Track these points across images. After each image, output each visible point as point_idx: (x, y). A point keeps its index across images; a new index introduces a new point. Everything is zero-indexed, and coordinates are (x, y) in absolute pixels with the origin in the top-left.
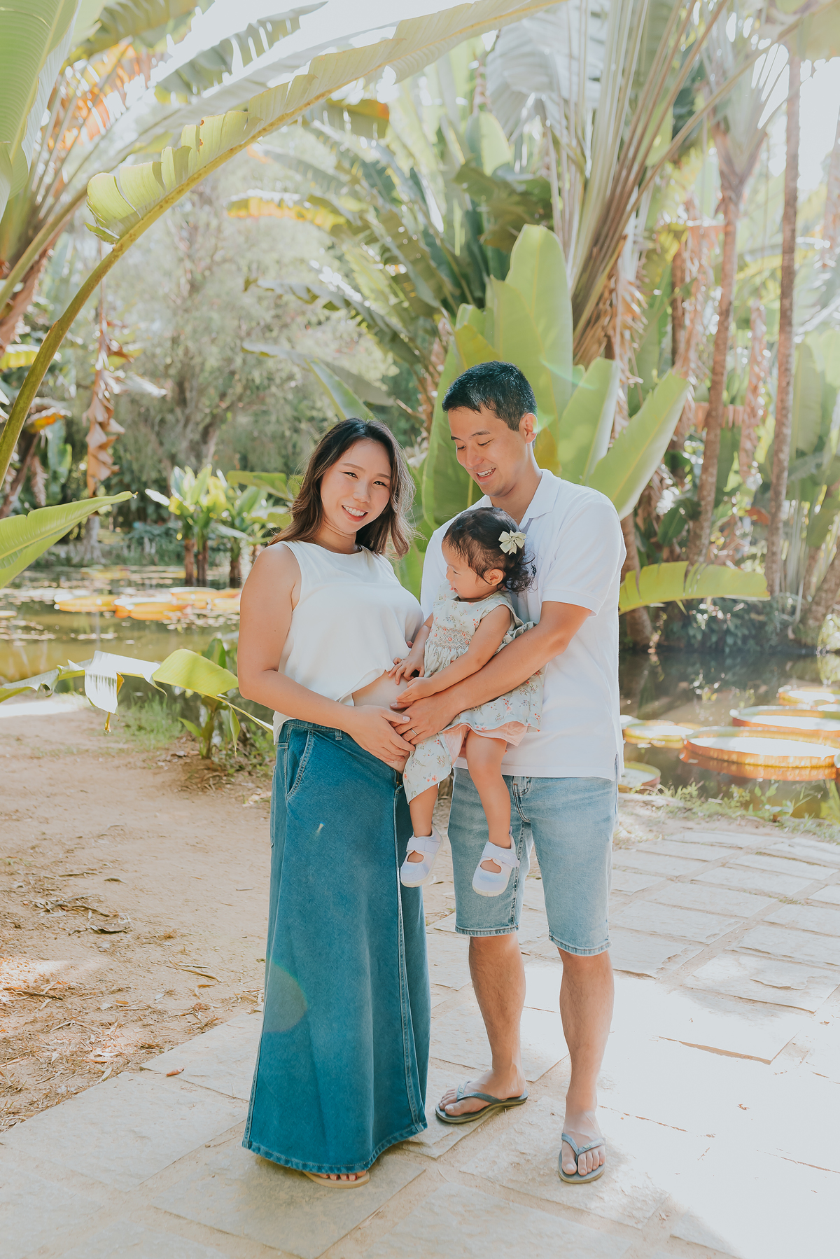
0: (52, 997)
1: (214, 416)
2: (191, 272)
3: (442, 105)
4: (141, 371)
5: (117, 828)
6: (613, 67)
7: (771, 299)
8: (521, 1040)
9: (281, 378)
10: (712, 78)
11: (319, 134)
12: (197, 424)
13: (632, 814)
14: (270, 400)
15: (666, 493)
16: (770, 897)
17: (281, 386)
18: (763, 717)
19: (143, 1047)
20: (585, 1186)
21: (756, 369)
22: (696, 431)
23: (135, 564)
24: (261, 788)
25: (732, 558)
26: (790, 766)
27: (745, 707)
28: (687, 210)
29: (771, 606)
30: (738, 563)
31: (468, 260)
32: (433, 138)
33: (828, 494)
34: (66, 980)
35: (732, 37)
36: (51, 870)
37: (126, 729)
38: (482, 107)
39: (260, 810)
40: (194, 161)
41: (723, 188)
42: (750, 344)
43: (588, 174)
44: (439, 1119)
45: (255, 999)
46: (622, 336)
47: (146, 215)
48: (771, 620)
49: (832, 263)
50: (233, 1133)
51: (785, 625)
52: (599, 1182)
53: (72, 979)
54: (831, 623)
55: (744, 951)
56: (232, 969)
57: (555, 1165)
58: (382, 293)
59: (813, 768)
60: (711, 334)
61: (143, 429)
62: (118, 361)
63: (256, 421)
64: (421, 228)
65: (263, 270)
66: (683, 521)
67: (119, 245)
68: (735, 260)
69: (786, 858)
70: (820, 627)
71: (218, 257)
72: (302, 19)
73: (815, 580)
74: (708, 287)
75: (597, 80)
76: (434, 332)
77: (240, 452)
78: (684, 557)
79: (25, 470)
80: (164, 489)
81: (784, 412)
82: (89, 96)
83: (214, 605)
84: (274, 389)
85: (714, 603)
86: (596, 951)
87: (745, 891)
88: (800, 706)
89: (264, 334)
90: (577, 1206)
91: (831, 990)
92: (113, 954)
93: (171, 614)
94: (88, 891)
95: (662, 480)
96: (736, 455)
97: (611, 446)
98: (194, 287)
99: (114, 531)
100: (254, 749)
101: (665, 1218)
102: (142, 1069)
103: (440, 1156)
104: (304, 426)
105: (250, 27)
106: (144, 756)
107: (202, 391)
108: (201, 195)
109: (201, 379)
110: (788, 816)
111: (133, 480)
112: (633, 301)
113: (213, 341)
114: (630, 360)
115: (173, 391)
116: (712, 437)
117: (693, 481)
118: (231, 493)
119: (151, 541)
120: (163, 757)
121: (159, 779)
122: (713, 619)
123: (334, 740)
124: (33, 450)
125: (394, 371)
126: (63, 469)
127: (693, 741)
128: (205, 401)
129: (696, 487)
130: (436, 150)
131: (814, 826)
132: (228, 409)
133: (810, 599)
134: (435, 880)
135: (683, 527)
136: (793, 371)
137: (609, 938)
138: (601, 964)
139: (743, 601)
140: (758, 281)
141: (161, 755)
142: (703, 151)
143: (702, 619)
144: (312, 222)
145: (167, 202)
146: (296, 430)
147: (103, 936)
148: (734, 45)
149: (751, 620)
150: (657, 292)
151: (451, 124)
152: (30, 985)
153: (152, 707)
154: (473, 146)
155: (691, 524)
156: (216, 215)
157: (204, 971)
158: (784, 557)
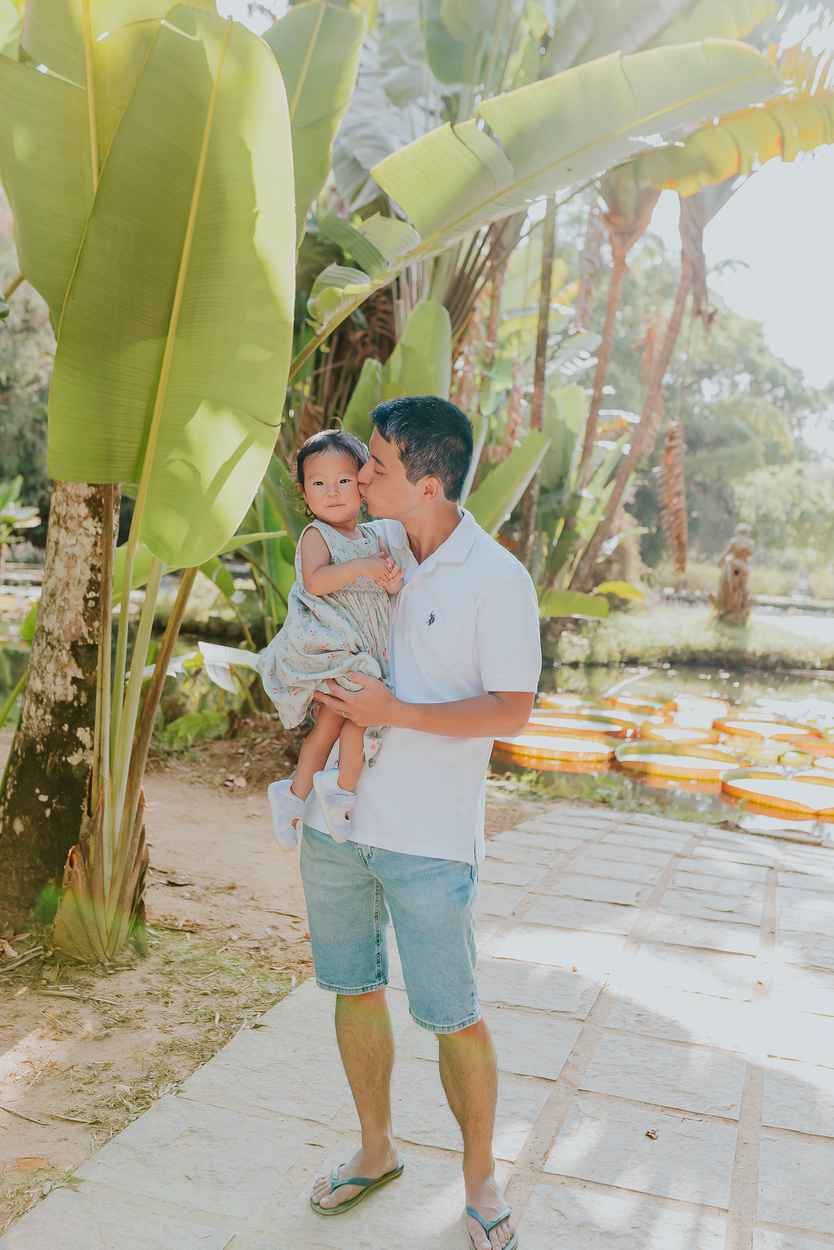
21: (515, 416)
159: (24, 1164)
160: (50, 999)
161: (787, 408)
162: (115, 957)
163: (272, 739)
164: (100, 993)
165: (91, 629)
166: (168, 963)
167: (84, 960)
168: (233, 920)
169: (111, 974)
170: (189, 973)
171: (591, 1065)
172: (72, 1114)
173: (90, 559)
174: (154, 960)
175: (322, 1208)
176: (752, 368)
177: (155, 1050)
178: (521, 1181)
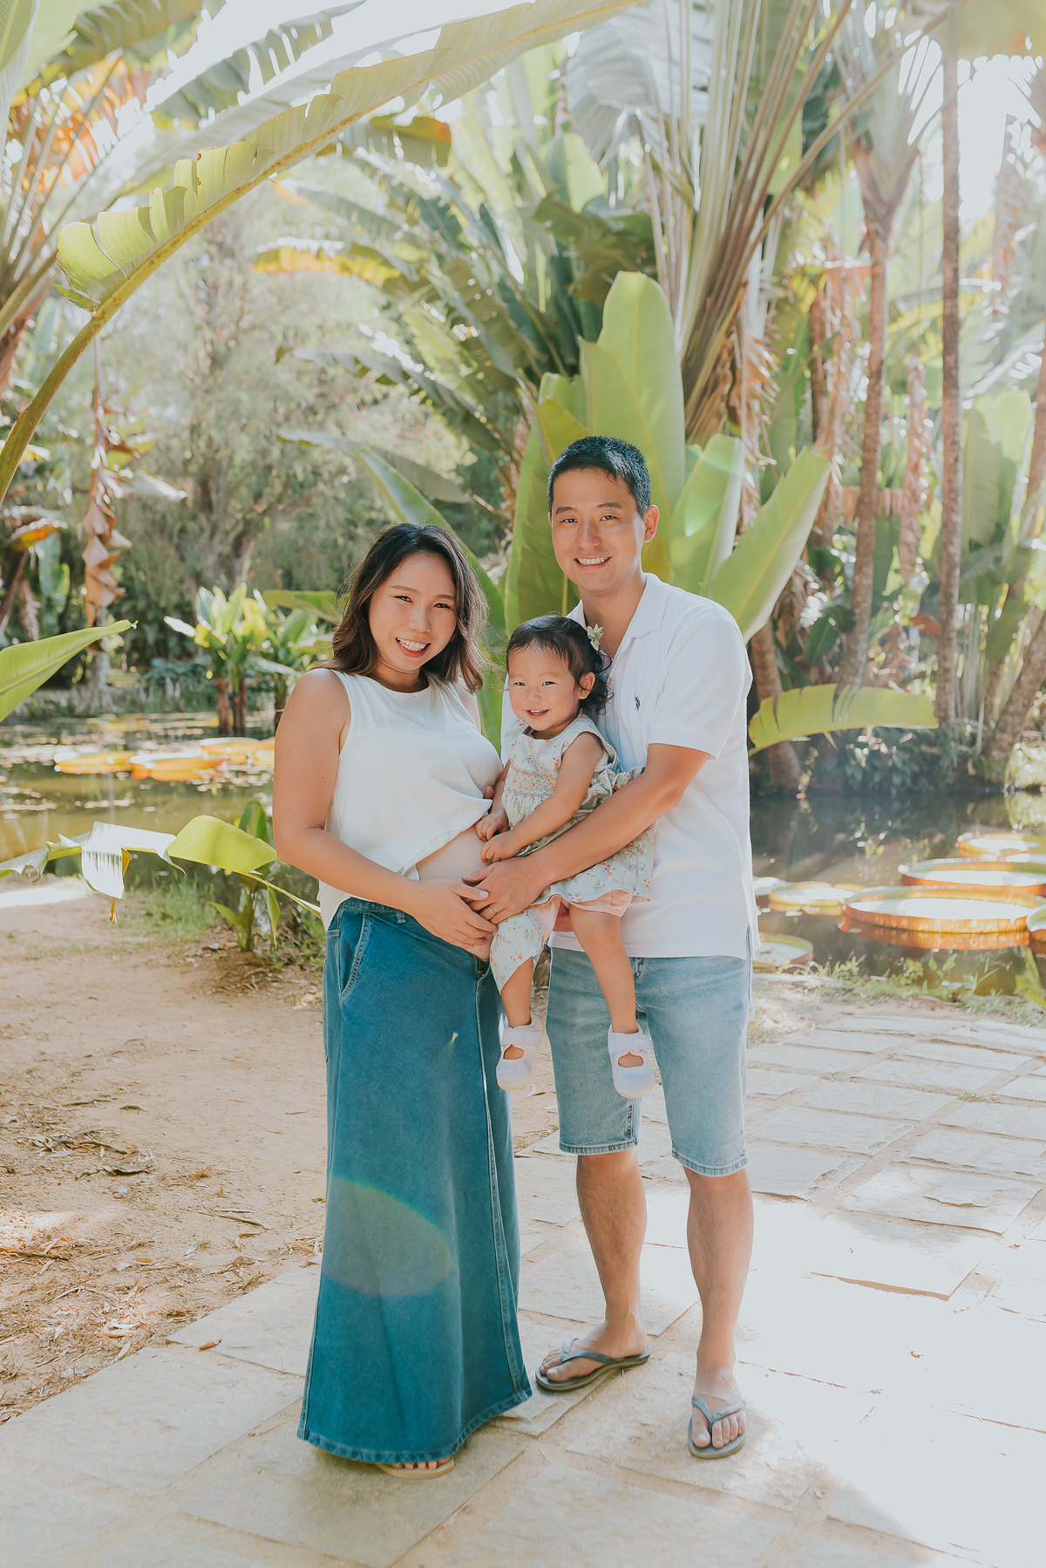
0: (55, 1258)
1: (247, 523)
2: (212, 343)
3: (516, 126)
4: (154, 468)
5: (135, 1042)
6: (723, 73)
7: (932, 356)
8: (641, 1284)
9: (330, 472)
10: (849, 83)
11: (364, 165)
12: (227, 533)
13: (779, 999)
14: (315, 500)
15: (811, 600)
16: (948, 1094)
17: (330, 482)
18: (940, 872)
19: (170, 1315)
20: (722, 1462)
21: (917, 443)
22: (845, 522)
23: (155, 712)
24: (316, 985)
25: (895, 677)
26: (973, 931)
27: (918, 861)
28: (825, 248)
29: (946, 736)
30: (903, 683)
31: (556, 317)
32: (507, 167)
33: (1010, 595)
34: (72, 1236)
35: (871, 32)
36: (52, 1099)
37: (147, 918)
38: (566, 127)
39: (315, 1013)
40: (192, 207)
41: (868, 219)
42: (908, 413)
43: (697, 206)
44: (541, 1387)
45: (310, 1249)
46: (749, 407)
47: (133, 274)
48: (946, 753)
49: (1004, 310)
50: (284, 1417)
51: (964, 758)
52: (739, 1455)
53: (80, 1234)
54: (1020, 754)
55: (915, 1162)
56: (282, 1212)
57: (684, 1438)
58: (451, 362)
59: (1001, 933)
60: (860, 401)
61: (159, 542)
62: (123, 457)
63: (301, 527)
64: (496, 279)
65: (302, 338)
66: (834, 634)
67: (100, 311)
68: (886, 308)
69: (967, 1045)
70: (1006, 759)
71: (244, 324)
72: (334, 21)
73: (998, 701)
74: (854, 344)
75: (704, 89)
76: (518, 409)
77: (282, 567)
78: (838, 679)
79: (12, 598)
80: (189, 617)
81: (953, 495)
82: (71, 125)
83: (256, 759)
84: (321, 486)
85: (876, 734)
86: (730, 1169)
87: (916, 1088)
88: (985, 858)
89: (306, 418)
90: (712, 1486)
91: (1022, 1206)
92: (131, 1200)
93: (202, 772)
94: (99, 1123)
95: (806, 584)
96: (895, 549)
97: (736, 544)
98: (217, 361)
99: (128, 671)
100: (306, 936)
101: (820, 1495)
102: (168, 1343)
103: (542, 1433)
104: (360, 531)
105: (271, 34)
106: (169, 951)
107: (231, 492)
108: (220, 246)
109: (230, 477)
110: (971, 993)
111: (149, 606)
112: (761, 364)
113: (243, 428)
114: (761, 437)
115: (195, 493)
116: (865, 528)
117: (845, 584)
118: (272, 617)
119: (174, 681)
120: (193, 952)
121: (188, 980)
122: (875, 754)
123: (395, 923)
124: (20, 572)
125: (470, 459)
126: (60, 595)
127: (854, 906)
128: (235, 504)
129: (849, 592)
130: (510, 182)
131: (1003, 1004)
132: (265, 513)
133: (993, 725)
134: (534, 1091)
135: (835, 641)
136: (962, 444)
137: (746, 1154)
138: (736, 1187)
139: (911, 731)
140: (915, 333)
141: (189, 949)
142: (841, 175)
143: (861, 754)
144: (360, 276)
145: (159, 257)
146: (352, 537)
147: (119, 1178)
148: (874, 41)
149: (922, 754)
150: (791, 351)
151: (528, 148)
152: (27, 1244)
153: (179, 889)
154: (557, 175)
155: (844, 637)
156: (240, 270)
157: (246, 1217)
158: (959, 674)
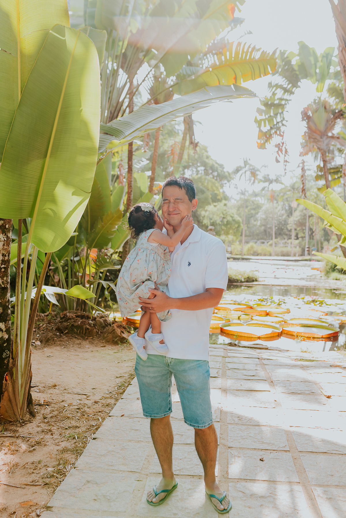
86: (207, 426)
159: (24, 504)
160: (2, 438)
161: (218, 180)
162: (23, 418)
163: (46, 324)
164: (22, 433)
165: (3, 281)
166: (45, 418)
167: (12, 420)
168: (61, 399)
169: (23, 425)
170: (55, 421)
171: (229, 438)
172: (34, 482)
173: (2, 251)
174: (39, 417)
175: (153, 503)
176: (204, 164)
177: (57, 453)
178: (222, 483)
